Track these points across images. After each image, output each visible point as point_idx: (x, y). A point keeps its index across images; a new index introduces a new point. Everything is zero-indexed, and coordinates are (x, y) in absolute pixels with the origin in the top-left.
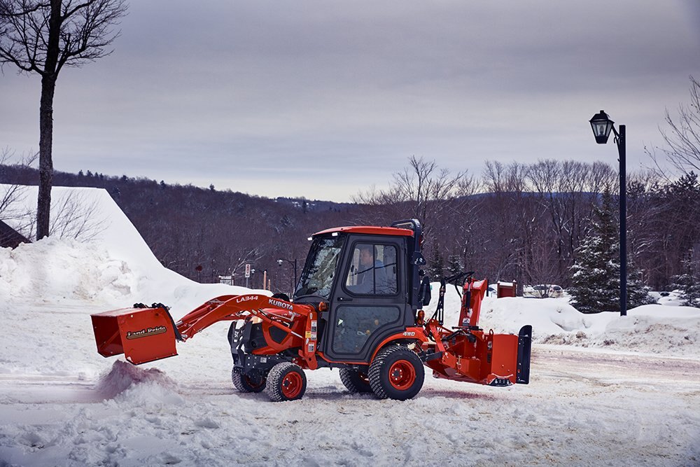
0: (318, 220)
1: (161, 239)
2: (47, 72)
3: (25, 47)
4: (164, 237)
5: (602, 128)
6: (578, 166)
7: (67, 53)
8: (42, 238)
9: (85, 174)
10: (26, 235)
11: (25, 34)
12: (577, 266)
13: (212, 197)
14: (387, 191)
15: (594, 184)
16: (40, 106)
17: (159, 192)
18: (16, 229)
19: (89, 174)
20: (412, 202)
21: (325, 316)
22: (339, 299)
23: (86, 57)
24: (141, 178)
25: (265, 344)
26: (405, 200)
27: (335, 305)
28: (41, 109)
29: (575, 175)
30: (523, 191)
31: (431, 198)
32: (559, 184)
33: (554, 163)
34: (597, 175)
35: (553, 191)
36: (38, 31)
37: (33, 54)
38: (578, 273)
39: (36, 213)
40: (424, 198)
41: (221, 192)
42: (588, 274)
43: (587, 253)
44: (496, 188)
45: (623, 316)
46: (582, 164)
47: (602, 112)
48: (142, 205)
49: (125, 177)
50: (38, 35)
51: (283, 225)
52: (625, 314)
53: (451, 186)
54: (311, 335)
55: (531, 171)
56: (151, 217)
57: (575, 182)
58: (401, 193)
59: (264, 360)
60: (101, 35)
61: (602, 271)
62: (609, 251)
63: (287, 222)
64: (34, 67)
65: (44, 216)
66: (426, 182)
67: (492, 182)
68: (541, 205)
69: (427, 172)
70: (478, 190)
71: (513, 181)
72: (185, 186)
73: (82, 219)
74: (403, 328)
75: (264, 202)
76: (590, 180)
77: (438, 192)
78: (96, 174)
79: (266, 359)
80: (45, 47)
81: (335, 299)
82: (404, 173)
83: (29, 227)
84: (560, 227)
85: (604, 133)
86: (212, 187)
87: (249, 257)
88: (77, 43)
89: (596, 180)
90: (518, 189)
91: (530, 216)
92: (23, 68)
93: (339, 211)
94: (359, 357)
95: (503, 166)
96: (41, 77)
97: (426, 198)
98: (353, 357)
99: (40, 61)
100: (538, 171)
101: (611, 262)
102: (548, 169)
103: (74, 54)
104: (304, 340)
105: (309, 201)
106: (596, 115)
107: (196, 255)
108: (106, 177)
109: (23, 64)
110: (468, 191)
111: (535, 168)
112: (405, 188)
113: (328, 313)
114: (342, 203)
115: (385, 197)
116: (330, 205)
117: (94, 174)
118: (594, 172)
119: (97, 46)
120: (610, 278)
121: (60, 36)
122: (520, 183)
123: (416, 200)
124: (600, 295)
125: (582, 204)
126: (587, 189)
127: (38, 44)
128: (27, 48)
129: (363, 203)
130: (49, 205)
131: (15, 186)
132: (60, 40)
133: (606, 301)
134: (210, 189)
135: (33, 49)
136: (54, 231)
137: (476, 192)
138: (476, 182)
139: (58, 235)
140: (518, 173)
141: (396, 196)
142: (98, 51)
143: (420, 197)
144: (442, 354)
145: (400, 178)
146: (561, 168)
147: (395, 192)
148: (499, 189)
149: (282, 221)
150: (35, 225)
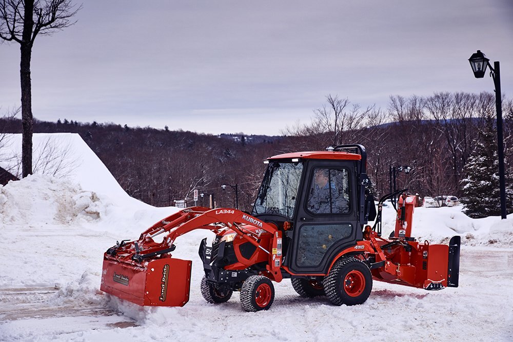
0: (254, 151)
1: (126, 172)
2: (24, 41)
3: (5, 21)
4: (129, 170)
5: (479, 65)
6: (468, 97)
7: (40, 25)
8: (26, 176)
9: (62, 122)
10: (14, 174)
11: (5, 11)
12: (466, 180)
13: (167, 137)
14: (309, 125)
15: (481, 111)
16: (20, 69)
17: (123, 134)
18: (7, 170)
19: (66, 122)
20: (330, 133)
21: (290, 234)
22: (302, 219)
23: (56, 27)
24: (108, 123)
25: (237, 261)
26: (325, 131)
27: (299, 224)
28: (21, 71)
29: (465, 104)
30: (422, 119)
31: (346, 129)
32: (452, 112)
33: (447, 95)
34: (484, 103)
35: (448, 118)
36: (16, 8)
37: (12, 27)
38: (468, 185)
39: (21, 156)
40: (340, 129)
41: (174, 132)
42: (476, 186)
43: (474, 169)
44: (400, 118)
45: (504, 219)
46: (471, 95)
47: (479, 51)
48: (110, 145)
49: (95, 123)
50: (16, 11)
51: (227, 157)
52: (506, 218)
53: (362, 118)
54: (277, 252)
55: (428, 102)
56: (118, 155)
57: (466, 110)
58: (320, 125)
59: (235, 275)
60: (66, 9)
61: (488, 182)
62: (493, 166)
63: (229, 154)
64: (13, 37)
65: (28, 158)
66: (341, 116)
67: (396, 113)
68: (438, 130)
69: (342, 107)
70: (384, 120)
71: (413, 112)
72: (144, 128)
73: (59, 159)
74: (354, 242)
75: (210, 139)
76: (478, 108)
77: (351, 124)
78: (72, 121)
79: (236, 273)
80: (22, 21)
81: (299, 219)
82: (322, 109)
83: (16, 167)
84: (455, 148)
85: (481, 69)
86: (166, 128)
87: (199, 184)
88: (48, 16)
89: (483, 107)
90: (418, 118)
91: (429, 140)
92: (5, 38)
93: (272, 143)
94: (318, 269)
95: (404, 99)
96: (19, 45)
97: (342, 128)
98: (313, 270)
99: (18, 32)
100: (434, 102)
101: (494, 175)
102: (442, 100)
103: (45, 25)
104: (271, 256)
105: (246, 136)
106: (474, 54)
107: (156, 184)
108: (80, 123)
109: (4, 36)
110: (376, 122)
111: (432, 100)
112: (324, 121)
113: (292, 232)
114: (274, 137)
115: (308, 130)
116: (264, 138)
117: (70, 122)
118: (481, 101)
119: (64, 17)
120: (494, 188)
121: (34, 11)
122: (419, 113)
123: (334, 130)
124: (487, 202)
125: (472, 128)
126: (476, 115)
127: (16, 18)
128: (7, 22)
129: (290, 135)
130: (31, 149)
131: (3, 134)
132: (34, 14)
133: (492, 207)
134: (165, 129)
135: (13, 23)
136: (37, 170)
137: (383, 122)
138: (382, 114)
139: (40, 173)
140: (418, 105)
141: (317, 129)
142: (65, 21)
143: (337, 128)
144: (384, 263)
145: (319, 114)
146: (454, 99)
147: (316, 125)
148: (403, 119)
149: (225, 153)
150: (21, 166)
